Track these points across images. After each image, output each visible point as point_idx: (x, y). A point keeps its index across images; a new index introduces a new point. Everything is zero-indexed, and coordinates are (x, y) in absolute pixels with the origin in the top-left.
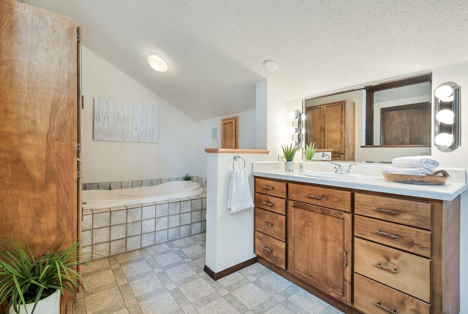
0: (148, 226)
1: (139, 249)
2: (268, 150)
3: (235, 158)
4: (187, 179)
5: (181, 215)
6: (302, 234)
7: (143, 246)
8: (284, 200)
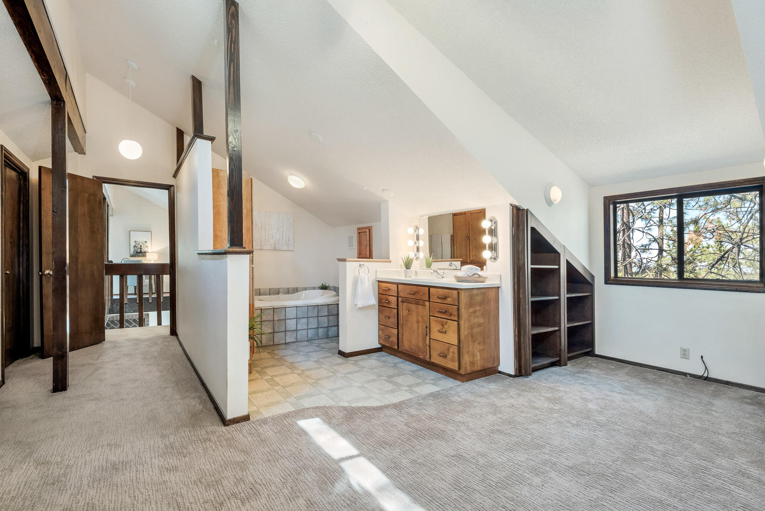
0: (291, 324)
1: (284, 344)
2: (391, 259)
3: (360, 265)
4: (324, 288)
5: (319, 318)
6: (407, 321)
7: (287, 341)
8: (396, 298)
